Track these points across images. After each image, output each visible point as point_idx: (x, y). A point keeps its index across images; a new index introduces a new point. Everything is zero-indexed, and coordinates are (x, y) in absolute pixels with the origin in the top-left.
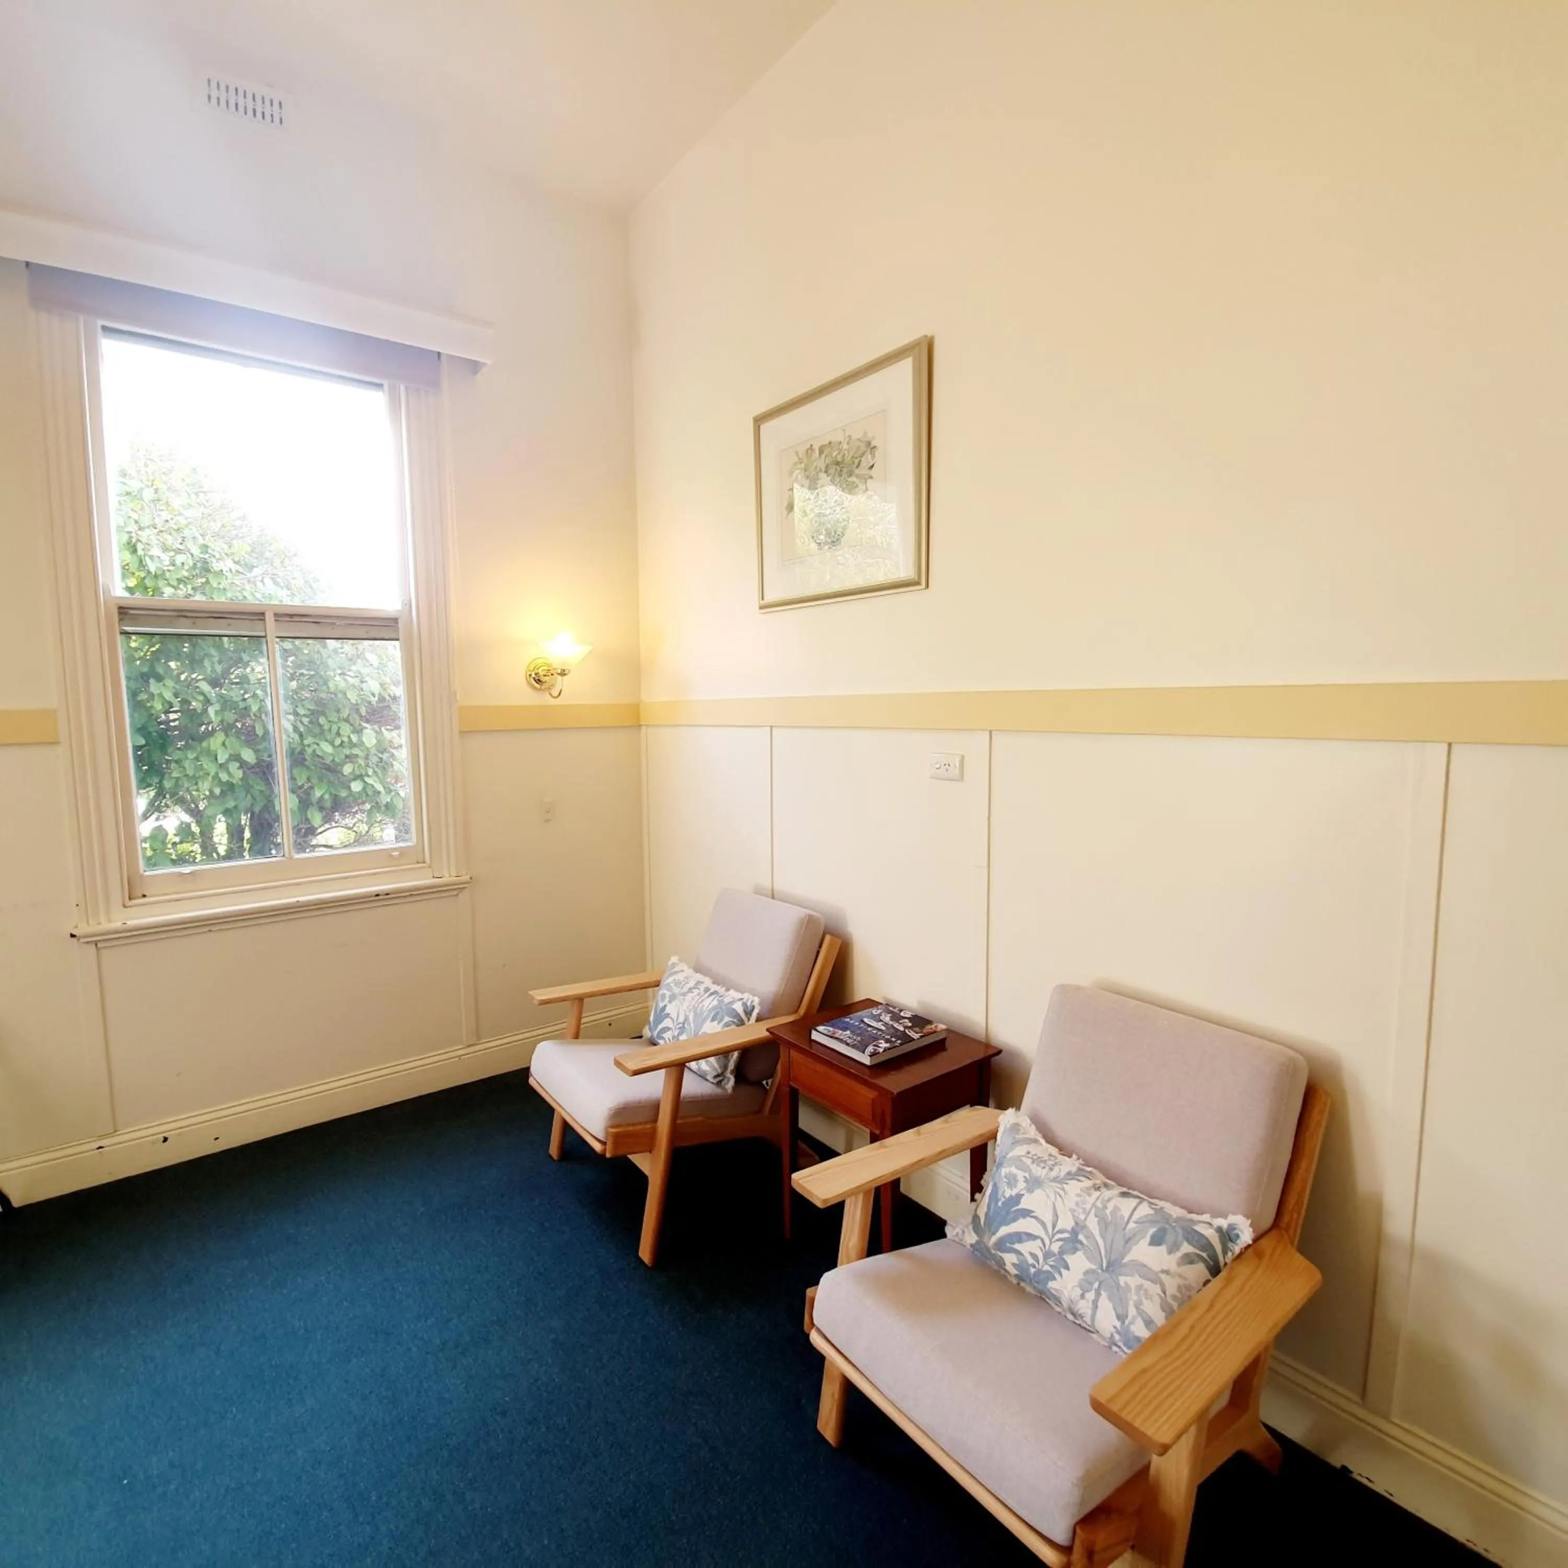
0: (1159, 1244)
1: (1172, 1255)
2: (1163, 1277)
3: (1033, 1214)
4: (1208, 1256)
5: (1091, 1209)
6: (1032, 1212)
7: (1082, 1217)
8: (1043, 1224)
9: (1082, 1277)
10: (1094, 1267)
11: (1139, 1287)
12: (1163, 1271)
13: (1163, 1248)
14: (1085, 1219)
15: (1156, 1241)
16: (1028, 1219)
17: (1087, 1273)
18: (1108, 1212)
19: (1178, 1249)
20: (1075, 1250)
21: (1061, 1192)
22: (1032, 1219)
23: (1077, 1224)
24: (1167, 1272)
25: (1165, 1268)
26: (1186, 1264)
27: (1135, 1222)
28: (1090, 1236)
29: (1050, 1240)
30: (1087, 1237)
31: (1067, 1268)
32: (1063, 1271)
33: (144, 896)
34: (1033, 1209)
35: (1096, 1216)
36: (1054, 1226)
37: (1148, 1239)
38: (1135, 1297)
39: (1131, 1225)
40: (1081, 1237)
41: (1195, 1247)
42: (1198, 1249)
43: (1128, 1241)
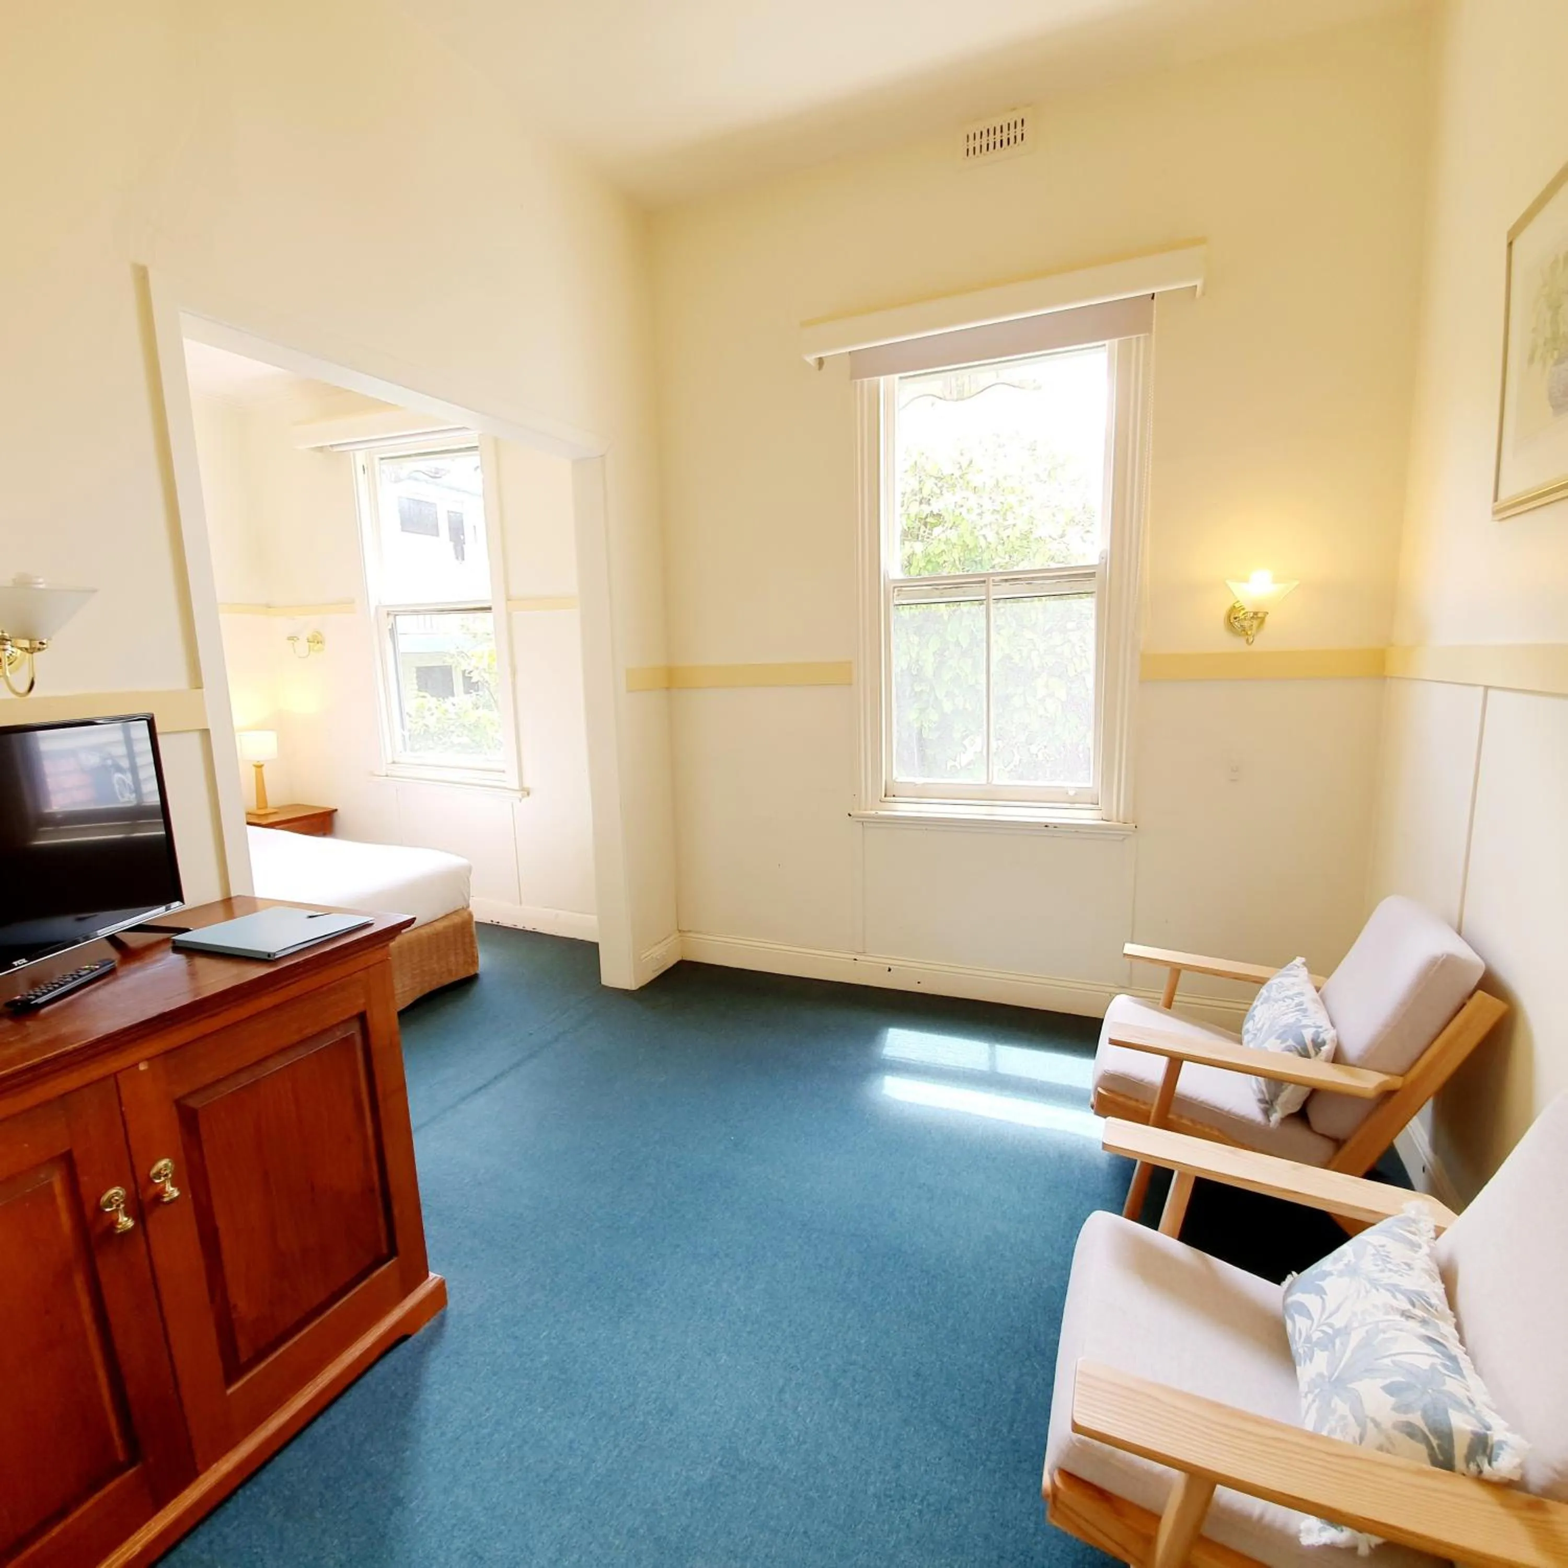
0: (1392, 1395)
1: (1393, 1413)
2: (1370, 1425)
3: (1324, 1296)
4: (1439, 1446)
5: (1370, 1323)
6: (1325, 1293)
7: (1355, 1324)
8: (1324, 1308)
9: (1314, 1376)
10: (1326, 1373)
11: (1343, 1417)
12: (1373, 1420)
13: (1391, 1400)
14: (1356, 1328)
15: (1390, 1389)
16: (1318, 1298)
17: (1321, 1375)
18: (1382, 1336)
19: (1405, 1412)
20: (1325, 1348)
21: (1363, 1293)
22: (1320, 1301)
23: (1346, 1327)
24: (1377, 1425)
25: (1378, 1419)
26: (1402, 1432)
27: (1393, 1362)
28: (1344, 1345)
29: (1318, 1326)
30: (1342, 1344)
31: (1311, 1360)
32: (1308, 1361)
33: (894, 796)
34: (1328, 1292)
35: (1367, 1332)
36: (1329, 1317)
37: (1388, 1381)
38: (1333, 1423)
39: (1387, 1361)
40: (1338, 1342)
41: (1427, 1424)
42: (1430, 1430)
43: (1370, 1371)
